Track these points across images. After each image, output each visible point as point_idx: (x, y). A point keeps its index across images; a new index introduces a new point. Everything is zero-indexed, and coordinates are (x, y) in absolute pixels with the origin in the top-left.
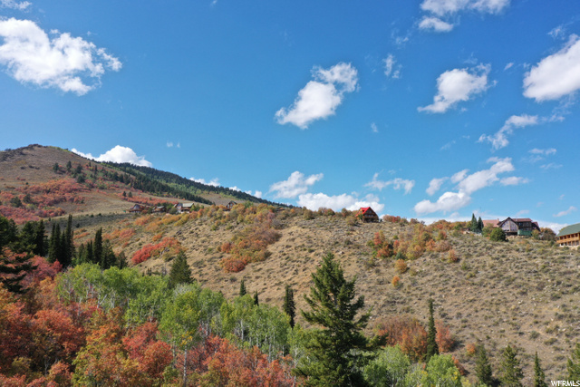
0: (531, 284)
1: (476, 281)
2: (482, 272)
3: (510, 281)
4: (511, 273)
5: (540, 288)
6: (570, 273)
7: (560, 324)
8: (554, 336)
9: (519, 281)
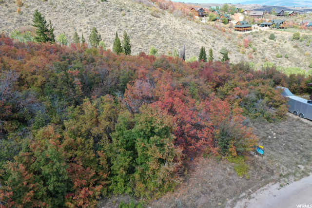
0: (78, 11)
1: (57, 10)
2: (59, 6)
3: (70, 10)
4: (71, 6)
5: (81, 13)
6: (92, 6)
7: (89, 25)
8: (86, 30)
9: (73, 10)
